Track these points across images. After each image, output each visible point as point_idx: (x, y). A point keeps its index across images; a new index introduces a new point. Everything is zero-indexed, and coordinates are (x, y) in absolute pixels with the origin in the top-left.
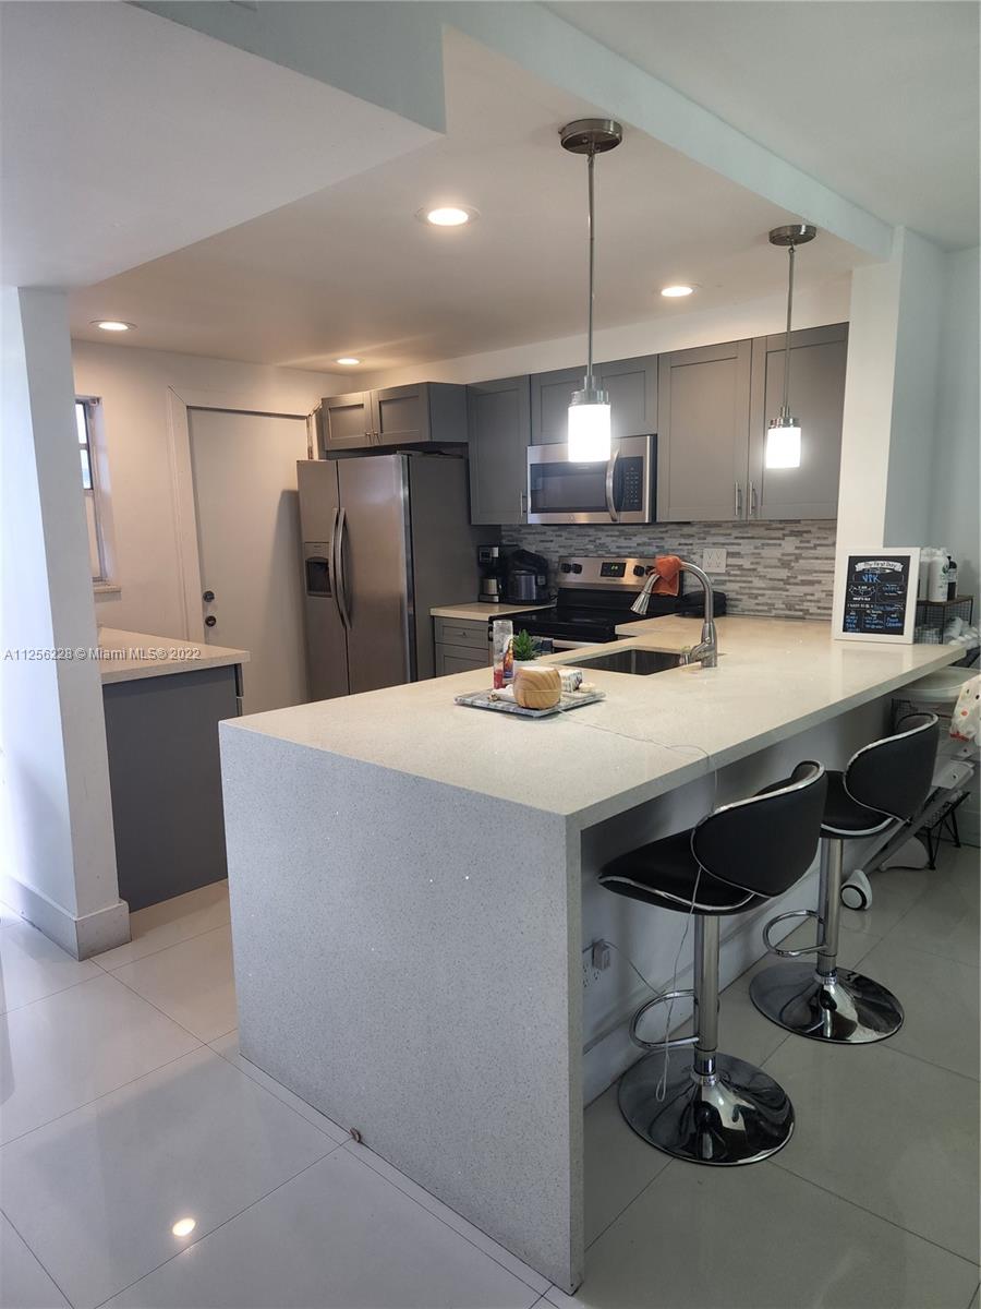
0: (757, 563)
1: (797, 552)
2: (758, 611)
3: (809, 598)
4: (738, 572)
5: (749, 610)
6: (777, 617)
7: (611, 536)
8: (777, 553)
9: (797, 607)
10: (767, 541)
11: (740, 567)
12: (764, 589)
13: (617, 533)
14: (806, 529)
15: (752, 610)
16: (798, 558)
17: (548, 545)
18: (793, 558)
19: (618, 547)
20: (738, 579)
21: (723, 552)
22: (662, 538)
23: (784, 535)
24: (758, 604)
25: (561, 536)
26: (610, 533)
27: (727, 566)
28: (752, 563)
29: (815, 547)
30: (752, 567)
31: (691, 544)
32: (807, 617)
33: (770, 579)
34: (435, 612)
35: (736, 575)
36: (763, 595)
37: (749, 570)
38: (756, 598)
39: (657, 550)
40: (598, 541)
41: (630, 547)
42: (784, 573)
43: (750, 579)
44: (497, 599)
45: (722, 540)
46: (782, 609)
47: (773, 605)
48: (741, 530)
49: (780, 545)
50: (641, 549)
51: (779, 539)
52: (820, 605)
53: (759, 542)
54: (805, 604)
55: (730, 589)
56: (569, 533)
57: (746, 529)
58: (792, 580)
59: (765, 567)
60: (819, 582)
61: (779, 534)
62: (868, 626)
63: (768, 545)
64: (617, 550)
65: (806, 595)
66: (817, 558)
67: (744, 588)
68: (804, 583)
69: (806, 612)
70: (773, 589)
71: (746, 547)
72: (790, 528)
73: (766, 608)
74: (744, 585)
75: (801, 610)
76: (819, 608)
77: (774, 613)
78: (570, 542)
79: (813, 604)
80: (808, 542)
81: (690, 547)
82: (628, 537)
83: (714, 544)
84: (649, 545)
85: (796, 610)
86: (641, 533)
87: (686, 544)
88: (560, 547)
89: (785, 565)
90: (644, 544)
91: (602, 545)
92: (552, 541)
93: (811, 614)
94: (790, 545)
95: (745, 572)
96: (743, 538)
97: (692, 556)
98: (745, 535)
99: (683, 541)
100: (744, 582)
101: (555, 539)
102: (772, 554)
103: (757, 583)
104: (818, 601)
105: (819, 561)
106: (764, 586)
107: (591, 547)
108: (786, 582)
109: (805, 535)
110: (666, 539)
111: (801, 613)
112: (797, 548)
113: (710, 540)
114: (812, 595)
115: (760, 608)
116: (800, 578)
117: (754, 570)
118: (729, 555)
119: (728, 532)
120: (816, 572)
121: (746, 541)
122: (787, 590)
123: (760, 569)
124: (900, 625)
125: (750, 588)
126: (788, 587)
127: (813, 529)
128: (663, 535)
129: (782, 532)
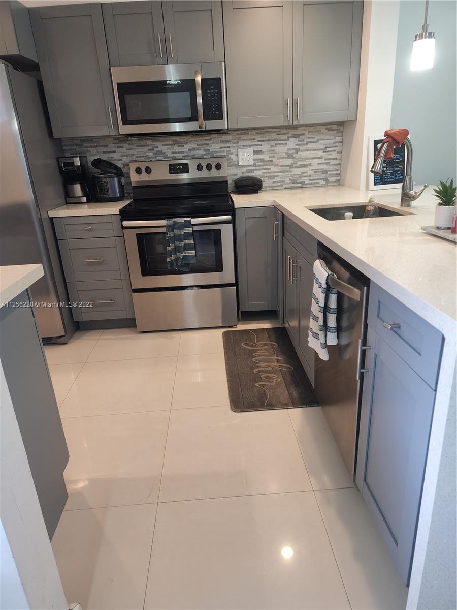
0: (273, 156)
1: (296, 147)
2: (275, 186)
3: (305, 175)
4: (261, 163)
5: (269, 187)
6: (286, 189)
7: (166, 145)
8: (284, 149)
9: (298, 181)
10: (278, 142)
11: (262, 160)
12: (277, 172)
13: (172, 143)
14: (301, 132)
15: (271, 187)
16: (297, 151)
17: (112, 155)
18: (294, 151)
19: (173, 153)
20: (261, 167)
21: (251, 150)
22: (207, 144)
23: (289, 138)
24: (275, 182)
25: (123, 147)
26: (165, 143)
27: (254, 160)
28: (269, 157)
29: (307, 144)
30: (270, 159)
31: (229, 147)
32: (304, 186)
33: (282, 166)
34: (52, 214)
35: (260, 166)
36: (278, 176)
37: (268, 161)
38: (274, 178)
39: (205, 153)
40: (155, 149)
41: (184, 152)
42: (289, 161)
43: (269, 167)
44: (85, 199)
45: (249, 143)
46: (289, 184)
47: (284, 182)
48: (262, 135)
49: (286, 144)
50: (192, 153)
51: (285, 140)
52: (310, 178)
53: (273, 143)
54: (302, 179)
55: (257, 174)
56: (129, 144)
57: (264, 135)
58: (294, 165)
59: (278, 158)
60: (310, 165)
61: (285, 137)
62: (386, 180)
63: (279, 144)
64: (172, 155)
65: (303, 173)
66: (308, 150)
67: (265, 173)
68: (301, 166)
69: (303, 183)
70: (284, 172)
71: (265, 147)
72: (292, 132)
73: (279, 184)
74: (265, 171)
75: (300, 183)
76: (310, 180)
77: (284, 186)
78: (132, 152)
79: (307, 178)
80: (303, 141)
81: (228, 149)
82: (181, 145)
83: (244, 146)
84: (198, 150)
85: (298, 183)
86: (191, 142)
87: (225, 148)
88: (123, 156)
89: (290, 156)
90: (194, 149)
91: (160, 152)
92: (115, 152)
93: (306, 184)
94: (292, 143)
95: (265, 163)
96: (263, 141)
97: (230, 155)
98: (264, 139)
99: (223, 145)
100: (266, 169)
101: (117, 150)
102: (281, 150)
103: (274, 169)
104: (310, 176)
105: (309, 152)
106: (277, 170)
107: (150, 154)
108: (291, 166)
109: (301, 136)
110: (210, 145)
111: (300, 185)
112: (297, 145)
113: (241, 143)
114: (307, 173)
115: (275, 184)
116: (299, 163)
117: (272, 161)
118: (256, 152)
119: (254, 137)
120: (308, 159)
121: (266, 142)
122: (292, 172)
123: (275, 160)
124: (402, 177)
125: (269, 173)
126: (292, 169)
127: (306, 133)
128: (208, 142)
129: (288, 135)
